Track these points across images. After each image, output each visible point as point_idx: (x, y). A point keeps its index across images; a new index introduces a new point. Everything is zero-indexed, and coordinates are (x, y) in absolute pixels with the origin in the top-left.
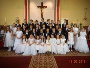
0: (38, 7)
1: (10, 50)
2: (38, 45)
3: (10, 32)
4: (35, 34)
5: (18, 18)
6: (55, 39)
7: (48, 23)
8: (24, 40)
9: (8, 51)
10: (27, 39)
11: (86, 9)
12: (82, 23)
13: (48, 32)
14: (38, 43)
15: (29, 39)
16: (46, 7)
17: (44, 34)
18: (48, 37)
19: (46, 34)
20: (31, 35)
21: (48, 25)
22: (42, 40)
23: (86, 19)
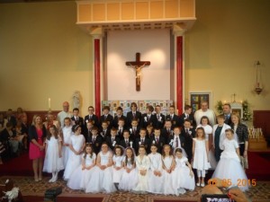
0: (128, 64)
1: (54, 179)
2: (118, 169)
3: (56, 138)
4: (115, 142)
5: (77, 92)
6: (159, 155)
7: (145, 115)
8: (88, 156)
9: (50, 181)
10: (94, 154)
11: (258, 64)
12: (249, 102)
13: (143, 138)
14: (118, 165)
15: (101, 154)
16: (148, 63)
17: (131, 143)
18: (142, 150)
19: (140, 143)
20: (104, 145)
21: (146, 118)
22: (129, 159)
23: (259, 91)
